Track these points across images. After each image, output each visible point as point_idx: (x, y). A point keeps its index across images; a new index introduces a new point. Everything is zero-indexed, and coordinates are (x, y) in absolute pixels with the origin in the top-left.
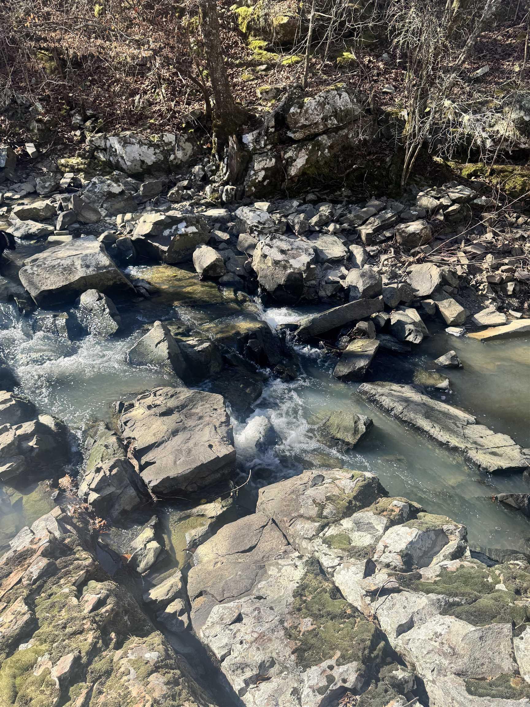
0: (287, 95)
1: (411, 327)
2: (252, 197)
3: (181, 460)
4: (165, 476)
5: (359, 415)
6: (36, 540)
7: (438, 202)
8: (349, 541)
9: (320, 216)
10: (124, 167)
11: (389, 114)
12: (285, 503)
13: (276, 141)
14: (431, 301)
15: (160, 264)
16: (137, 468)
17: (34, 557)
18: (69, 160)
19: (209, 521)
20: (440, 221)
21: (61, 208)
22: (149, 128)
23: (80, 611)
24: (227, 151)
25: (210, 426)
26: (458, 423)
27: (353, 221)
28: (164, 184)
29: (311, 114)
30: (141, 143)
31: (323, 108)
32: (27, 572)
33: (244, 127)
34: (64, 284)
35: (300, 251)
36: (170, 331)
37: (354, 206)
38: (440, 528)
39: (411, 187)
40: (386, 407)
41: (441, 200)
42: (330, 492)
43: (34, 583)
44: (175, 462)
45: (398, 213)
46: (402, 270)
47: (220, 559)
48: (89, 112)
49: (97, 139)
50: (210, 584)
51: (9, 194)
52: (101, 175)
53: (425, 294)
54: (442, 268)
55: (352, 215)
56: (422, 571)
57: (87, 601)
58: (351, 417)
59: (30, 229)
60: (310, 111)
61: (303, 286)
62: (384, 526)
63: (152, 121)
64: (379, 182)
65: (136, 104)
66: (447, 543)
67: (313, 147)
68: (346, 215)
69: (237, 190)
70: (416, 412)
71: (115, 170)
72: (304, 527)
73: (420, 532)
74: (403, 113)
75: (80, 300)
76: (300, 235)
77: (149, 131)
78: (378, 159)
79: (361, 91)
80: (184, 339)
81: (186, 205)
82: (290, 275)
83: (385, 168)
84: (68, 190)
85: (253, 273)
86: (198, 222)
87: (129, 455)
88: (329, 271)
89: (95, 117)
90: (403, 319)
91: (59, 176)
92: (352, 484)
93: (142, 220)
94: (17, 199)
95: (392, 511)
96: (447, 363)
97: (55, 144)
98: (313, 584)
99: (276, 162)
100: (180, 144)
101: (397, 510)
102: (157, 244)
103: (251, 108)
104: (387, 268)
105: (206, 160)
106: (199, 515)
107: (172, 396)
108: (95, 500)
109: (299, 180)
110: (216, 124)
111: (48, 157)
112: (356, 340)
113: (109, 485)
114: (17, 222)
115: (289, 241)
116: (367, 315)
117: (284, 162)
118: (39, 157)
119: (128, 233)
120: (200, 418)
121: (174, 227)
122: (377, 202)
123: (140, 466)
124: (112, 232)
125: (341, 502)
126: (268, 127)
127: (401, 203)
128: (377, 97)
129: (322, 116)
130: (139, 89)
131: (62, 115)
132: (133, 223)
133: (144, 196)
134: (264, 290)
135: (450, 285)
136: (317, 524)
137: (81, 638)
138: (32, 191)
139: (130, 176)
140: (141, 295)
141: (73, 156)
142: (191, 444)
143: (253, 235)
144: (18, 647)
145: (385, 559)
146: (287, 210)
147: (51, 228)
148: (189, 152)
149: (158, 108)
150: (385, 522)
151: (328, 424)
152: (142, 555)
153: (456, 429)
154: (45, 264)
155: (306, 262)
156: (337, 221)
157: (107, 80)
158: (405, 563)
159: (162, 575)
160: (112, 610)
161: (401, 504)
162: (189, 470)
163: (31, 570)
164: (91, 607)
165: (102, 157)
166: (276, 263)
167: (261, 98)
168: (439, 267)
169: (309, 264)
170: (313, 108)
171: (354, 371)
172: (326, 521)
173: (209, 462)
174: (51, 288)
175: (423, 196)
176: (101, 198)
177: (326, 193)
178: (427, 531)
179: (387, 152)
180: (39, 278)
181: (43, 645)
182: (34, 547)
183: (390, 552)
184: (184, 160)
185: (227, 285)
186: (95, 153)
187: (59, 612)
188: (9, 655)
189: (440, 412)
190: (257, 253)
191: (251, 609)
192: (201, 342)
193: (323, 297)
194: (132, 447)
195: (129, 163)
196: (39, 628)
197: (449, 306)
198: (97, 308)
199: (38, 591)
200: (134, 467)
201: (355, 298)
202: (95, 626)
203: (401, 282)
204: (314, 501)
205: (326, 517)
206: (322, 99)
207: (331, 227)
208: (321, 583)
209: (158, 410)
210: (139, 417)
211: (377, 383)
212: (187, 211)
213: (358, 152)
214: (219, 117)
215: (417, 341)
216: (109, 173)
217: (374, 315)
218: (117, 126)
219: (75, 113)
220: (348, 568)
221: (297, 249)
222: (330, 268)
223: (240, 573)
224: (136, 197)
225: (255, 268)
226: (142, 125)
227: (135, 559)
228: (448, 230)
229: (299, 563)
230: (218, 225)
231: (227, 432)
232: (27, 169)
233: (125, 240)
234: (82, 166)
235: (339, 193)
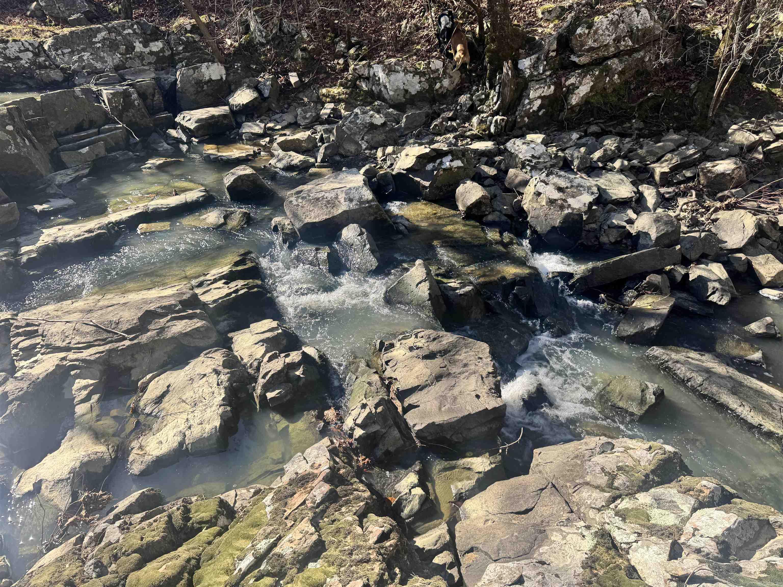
0: (573, 14)
1: (717, 285)
2: (524, 129)
3: (446, 407)
4: (431, 421)
5: (647, 383)
6: (316, 465)
7: (757, 138)
8: (648, 518)
9: (605, 150)
10: (386, 96)
11: (699, 33)
12: (568, 468)
13: (557, 66)
14: (742, 256)
15: (419, 201)
16: (400, 410)
17: (316, 482)
18: (330, 89)
19: (477, 476)
20: (758, 160)
21: (322, 140)
22: (415, 54)
23: (365, 541)
24: (500, 78)
25: (477, 375)
26: (774, 404)
27: (645, 157)
28: (427, 115)
29: (602, 35)
30: (406, 71)
31: (617, 27)
32: (311, 495)
33: (521, 51)
34: (327, 217)
35: (581, 189)
36: (431, 271)
37: (646, 141)
38: (765, 518)
39: (721, 119)
40: (681, 376)
41: (761, 135)
42: (622, 462)
43: (318, 506)
44: (440, 409)
45: (703, 149)
46: (706, 216)
47: (491, 517)
48: (354, 40)
49: (361, 67)
50: (482, 541)
51: (270, 125)
52: (362, 105)
53: (735, 247)
54: (758, 217)
55: (644, 151)
56: (742, 564)
57: (371, 532)
58: (638, 384)
59: (292, 160)
60: (600, 32)
61: (581, 229)
62: (691, 506)
63: (419, 47)
64: (680, 112)
65: (403, 29)
66: (773, 537)
67: (601, 72)
68: (636, 150)
69: (507, 121)
70: (720, 386)
71: (376, 100)
72: (591, 495)
73: (740, 519)
74: (716, 31)
75: (341, 234)
76: (579, 171)
77: (415, 57)
78: (679, 86)
79: (664, 6)
80: (445, 280)
81: (449, 138)
82: (568, 215)
83: (688, 96)
84: (328, 121)
85: (522, 213)
86: (464, 155)
87: (392, 395)
88: (613, 214)
89: (359, 45)
90: (704, 274)
91: (319, 106)
92: (650, 456)
93: (403, 153)
94: (278, 130)
95: (701, 491)
96: (760, 332)
97: (317, 73)
98: (605, 558)
99: (555, 90)
100: (448, 71)
101: (707, 492)
102: (418, 179)
103: (530, 30)
104: (686, 214)
105: (474, 88)
106: (465, 468)
107: (434, 339)
108: (360, 437)
109: (580, 110)
110: (490, 48)
111: (309, 87)
112: (645, 296)
113: (374, 423)
114: (280, 152)
115: (569, 178)
116: (660, 268)
117: (564, 89)
118: (301, 86)
119: (389, 167)
120: (465, 365)
121: (438, 161)
122: (676, 137)
123: (403, 408)
124: (373, 165)
125: (636, 475)
126: (549, 51)
127: (707, 137)
128: (684, 12)
129: (614, 36)
130: (406, 13)
131: (326, 43)
132: (394, 156)
133: (406, 128)
134: (534, 232)
135: (768, 237)
136: (607, 495)
137: (368, 566)
138: (293, 122)
139: (391, 106)
140: (400, 232)
141: (335, 85)
142: (456, 391)
143: (524, 170)
144: (307, 564)
145: (694, 543)
146: (565, 143)
147: (312, 160)
148: (457, 80)
149: (426, 33)
150: (693, 502)
151: (608, 389)
152: (406, 500)
153: (771, 410)
154: (309, 196)
155: (587, 202)
156: (624, 157)
157: (374, 5)
158: (721, 551)
159: (427, 525)
160: (396, 545)
161: (712, 485)
162: (456, 419)
163: (314, 493)
164: (375, 539)
165: (364, 86)
166: (552, 202)
167: (542, 19)
168: (754, 214)
169: (591, 204)
170: (604, 27)
171: (642, 332)
172: (617, 492)
173: (477, 413)
174: (314, 221)
175: (738, 130)
176: (363, 130)
177: (613, 125)
178: (749, 519)
179: (692, 78)
180: (304, 210)
181: (331, 568)
182: (316, 471)
183: (702, 536)
184: (451, 89)
185: (492, 225)
186: (358, 83)
187: (345, 538)
188: (300, 570)
189: (751, 388)
190: (529, 190)
191: (534, 572)
192: (463, 285)
193: (605, 244)
194: (394, 388)
195: (391, 93)
196: (326, 550)
197: (766, 263)
198: (358, 243)
199: (322, 514)
200: (397, 409)
201: (645, 247)
202: (380, 557)
203: (704, 231)
204: (603, 469)
205: (617, 489)
206: (616, 16)
207: (617, 164)
208: (613, 558)
209: (421, 353)
210: (401, 357)
211: (669, 347)
212: (450, 144)
213: (655, 78)
214: (493, 41)
215: (724, 302)
216: (371, 103)
217: (668, 268)
218: (382, 53)
219: (340, 41)
220: (648, 547)
221: (577, 187)
222: (615, 211)
223: (516, 534)
224: (398, 129)
225: (525, 207)
226: (409, 51)
227: (399, 502)
228: (768, 171)
229: (586, 533)
230: (484, 159)
231: (495, 384)
232: (288, 98)
233: (386, 174)
234: (343, 96)
235: (629, 125)
